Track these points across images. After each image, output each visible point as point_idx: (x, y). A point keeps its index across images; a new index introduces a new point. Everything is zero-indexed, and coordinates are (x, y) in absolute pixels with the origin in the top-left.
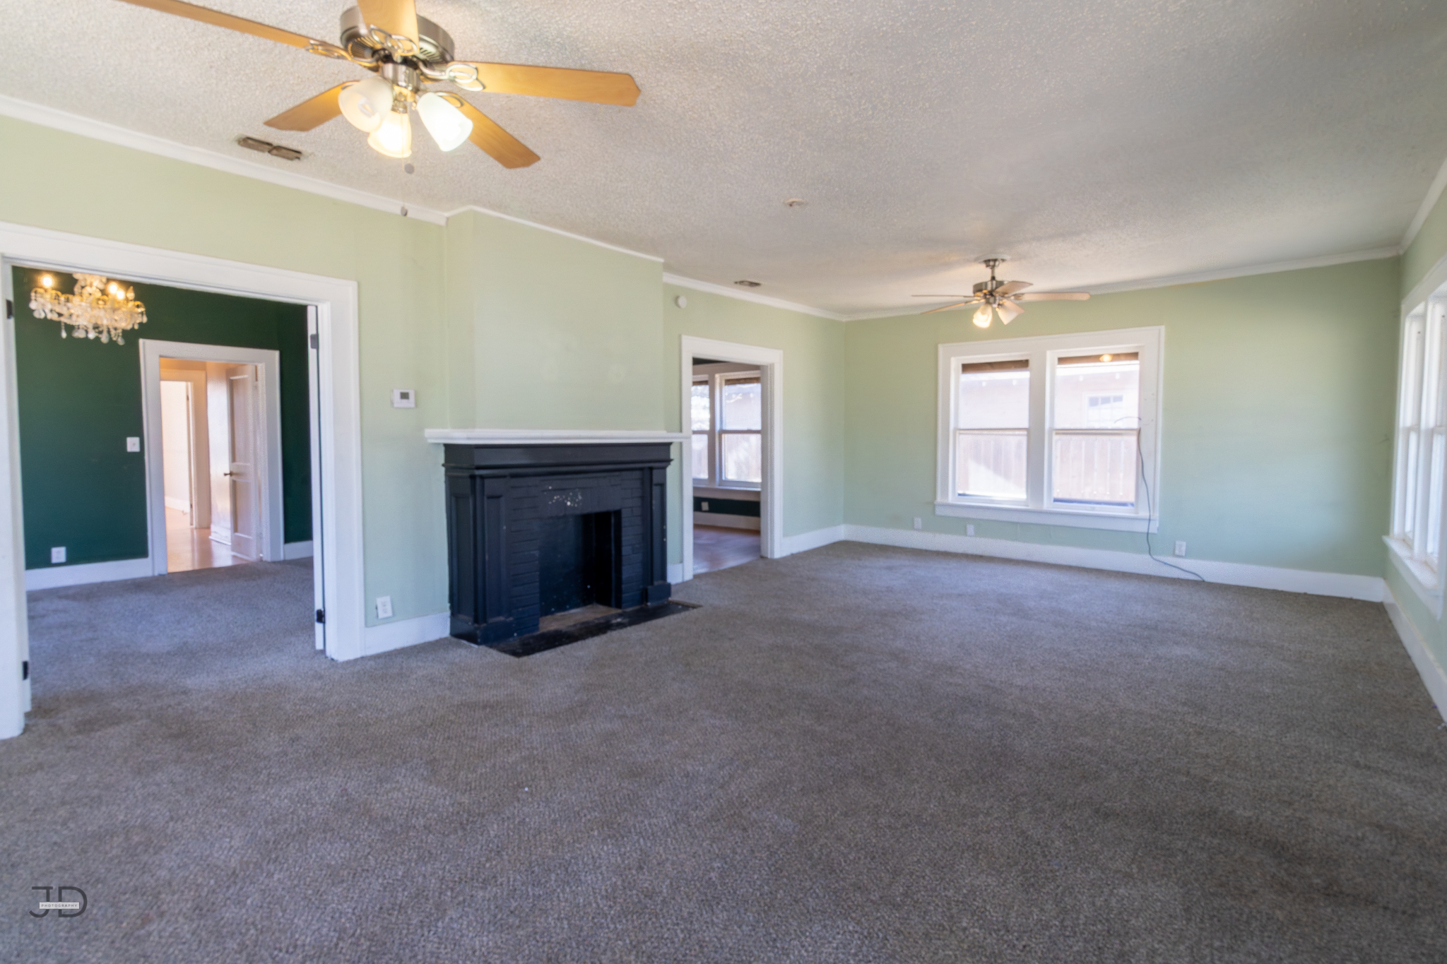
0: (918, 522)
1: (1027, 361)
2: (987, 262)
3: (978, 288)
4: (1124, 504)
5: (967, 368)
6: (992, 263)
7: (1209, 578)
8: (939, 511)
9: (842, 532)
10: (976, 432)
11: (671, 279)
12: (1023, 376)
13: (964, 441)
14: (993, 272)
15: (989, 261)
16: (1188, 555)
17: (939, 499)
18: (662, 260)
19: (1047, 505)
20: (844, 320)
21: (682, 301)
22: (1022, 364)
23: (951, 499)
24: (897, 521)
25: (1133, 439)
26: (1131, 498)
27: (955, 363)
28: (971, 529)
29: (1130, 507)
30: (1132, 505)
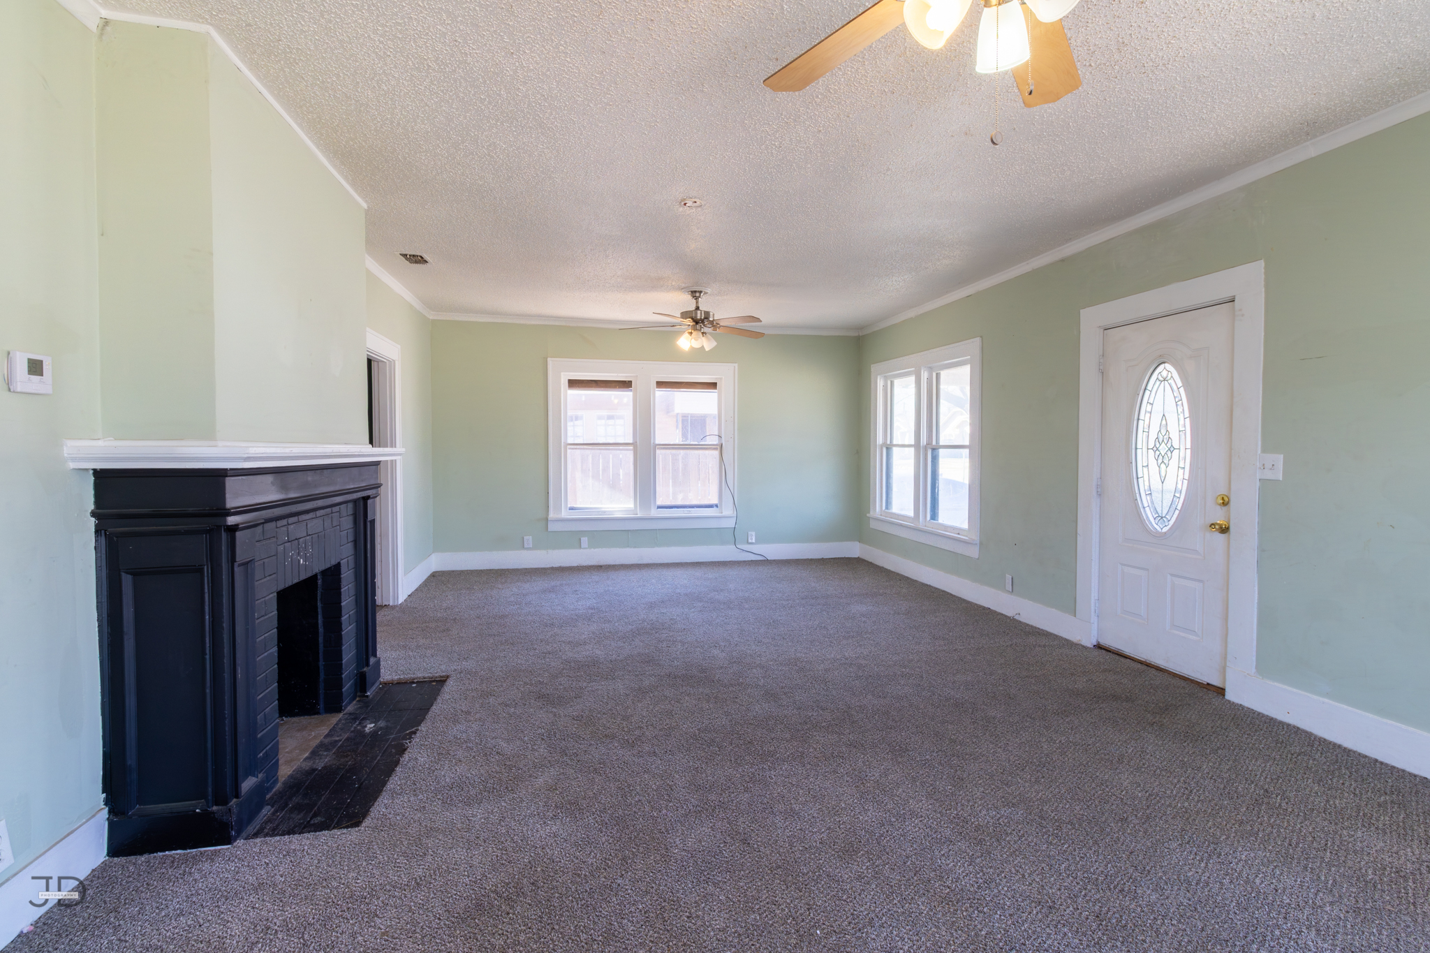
0: (529, 540)
1: (630, 382)
2: (693, 292)
3: (685, 315)
4: (710, 506)
5: (573, 383)
6: (697, 294)
7: (771, 556)
8: (551, 527)
10: (585, 447)
12: (625, 396)
13: (574, 456)
14: (697, 302)
15: (695, 292)
16: (758, 541)
17: (552, 515)
19: (654, 513)
23: (565, 514)
24: (502, 542)
25: (716, 453)
26: (715, 501)
27: (564, 379)
28: (585, 541)
29: (715, 508)
30: (717, 506)
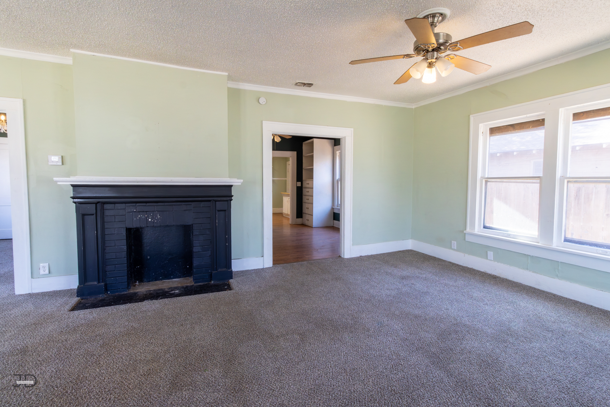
0: (454, 244)
1: (543, 120)
5: (494, 131)
6: (430, 20)
8: (468, 238)
9: (409, 244)
10: (498, 180)
11: (233, 85)
12: (539, 134)
15: (427, 17)
17: (468, 230)
18: (227, 74)
19: (557, 243)
20: (414, 107)
21: (262, 100)
22: (539, 123)
23: (478, 229)
24: (440, 242)
27: (483, 128)
28: (491, 254)
